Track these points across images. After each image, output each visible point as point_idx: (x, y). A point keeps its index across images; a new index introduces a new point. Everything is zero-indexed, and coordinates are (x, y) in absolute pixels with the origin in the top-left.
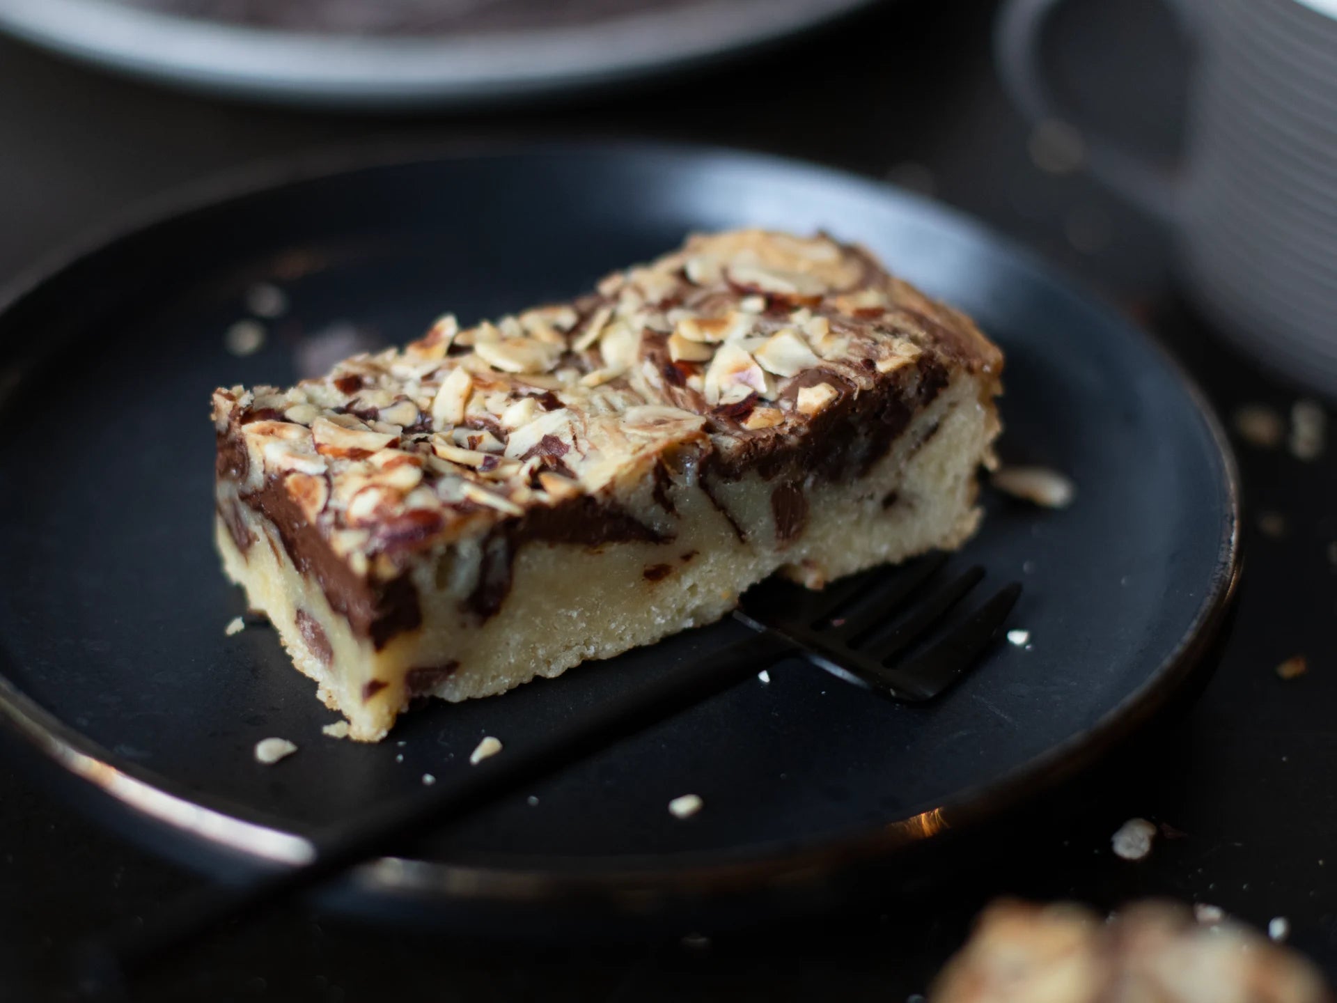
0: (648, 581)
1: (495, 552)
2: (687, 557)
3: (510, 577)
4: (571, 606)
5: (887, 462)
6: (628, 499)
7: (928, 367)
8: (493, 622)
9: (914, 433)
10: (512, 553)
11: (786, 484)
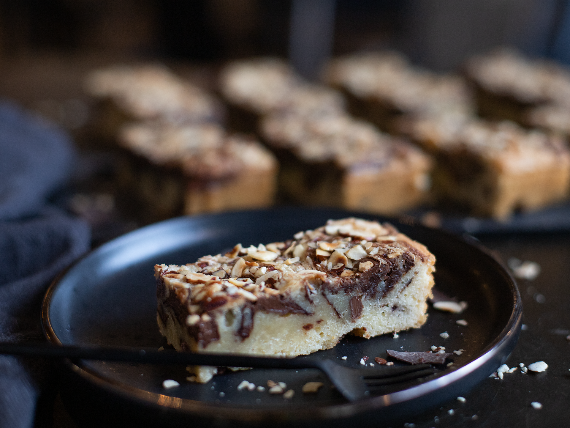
0: (305, 330)
1: (247, 314)
2: (319, 322)
3: (252, 324)
4: (276, 336)
5: (393, 292)
6: (296, 297)
7: (406, 257)
8: (247, 341)
9: (403, 283)
10: (253, 315)
11: (355, 297)
